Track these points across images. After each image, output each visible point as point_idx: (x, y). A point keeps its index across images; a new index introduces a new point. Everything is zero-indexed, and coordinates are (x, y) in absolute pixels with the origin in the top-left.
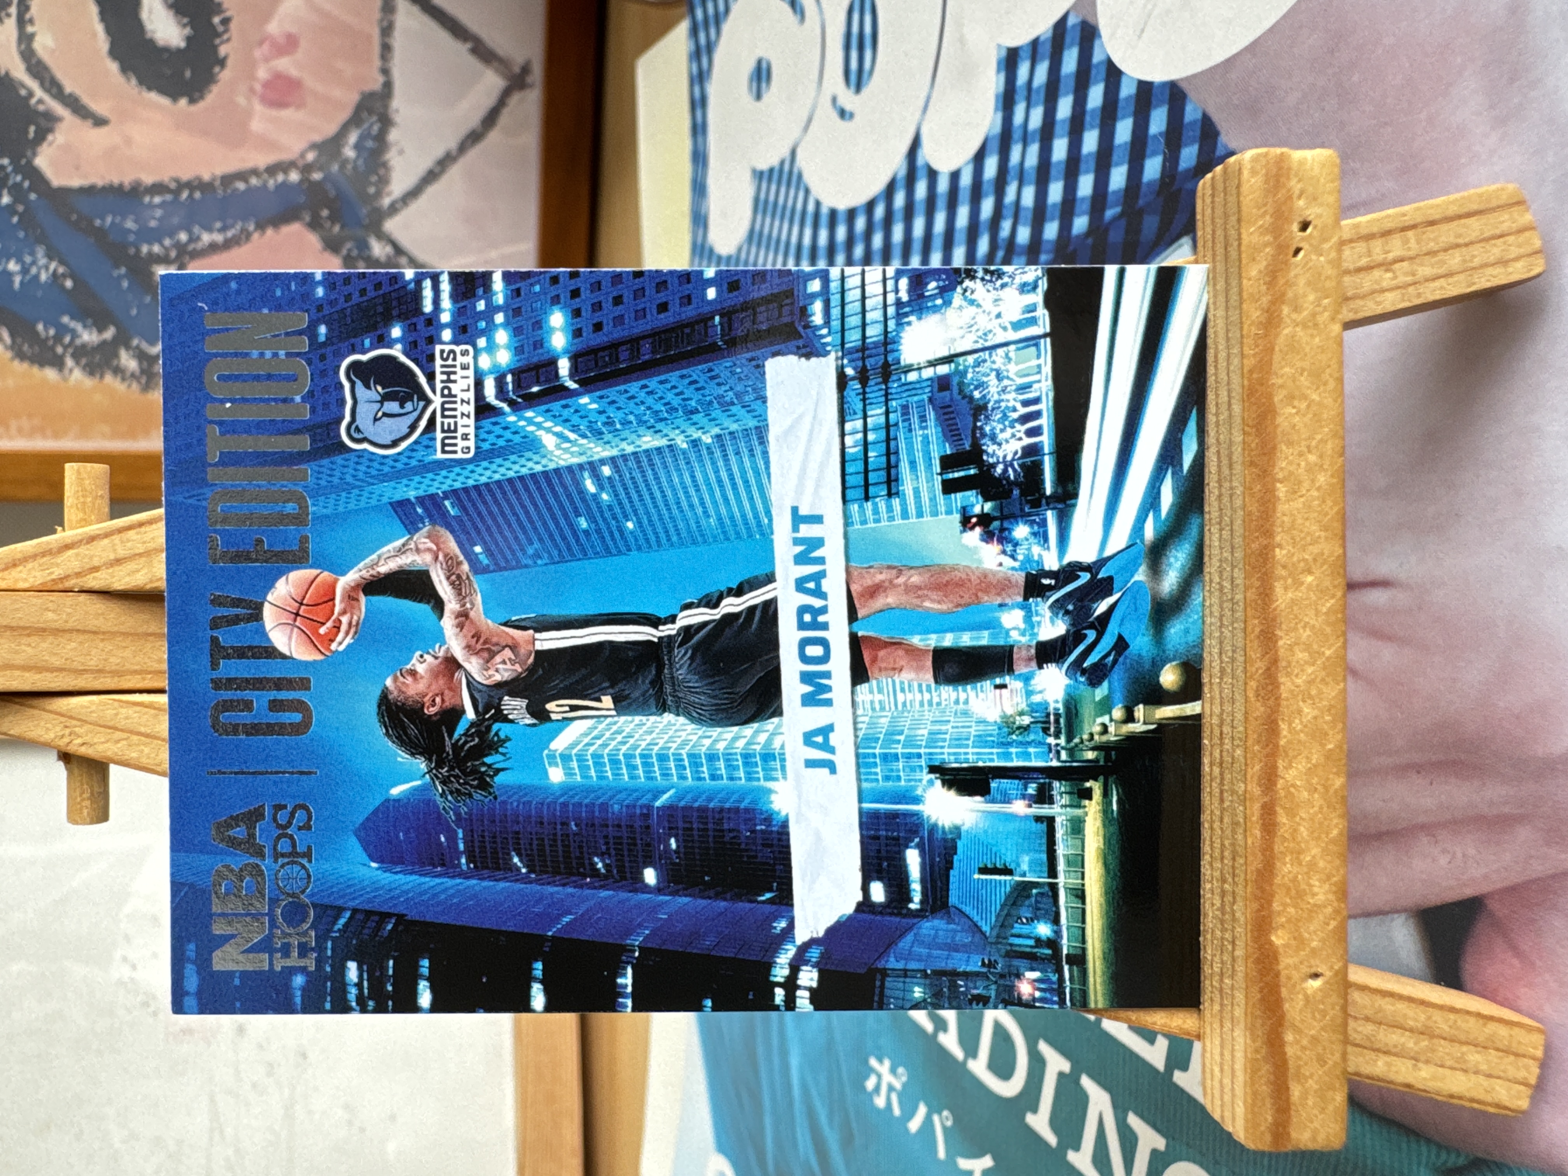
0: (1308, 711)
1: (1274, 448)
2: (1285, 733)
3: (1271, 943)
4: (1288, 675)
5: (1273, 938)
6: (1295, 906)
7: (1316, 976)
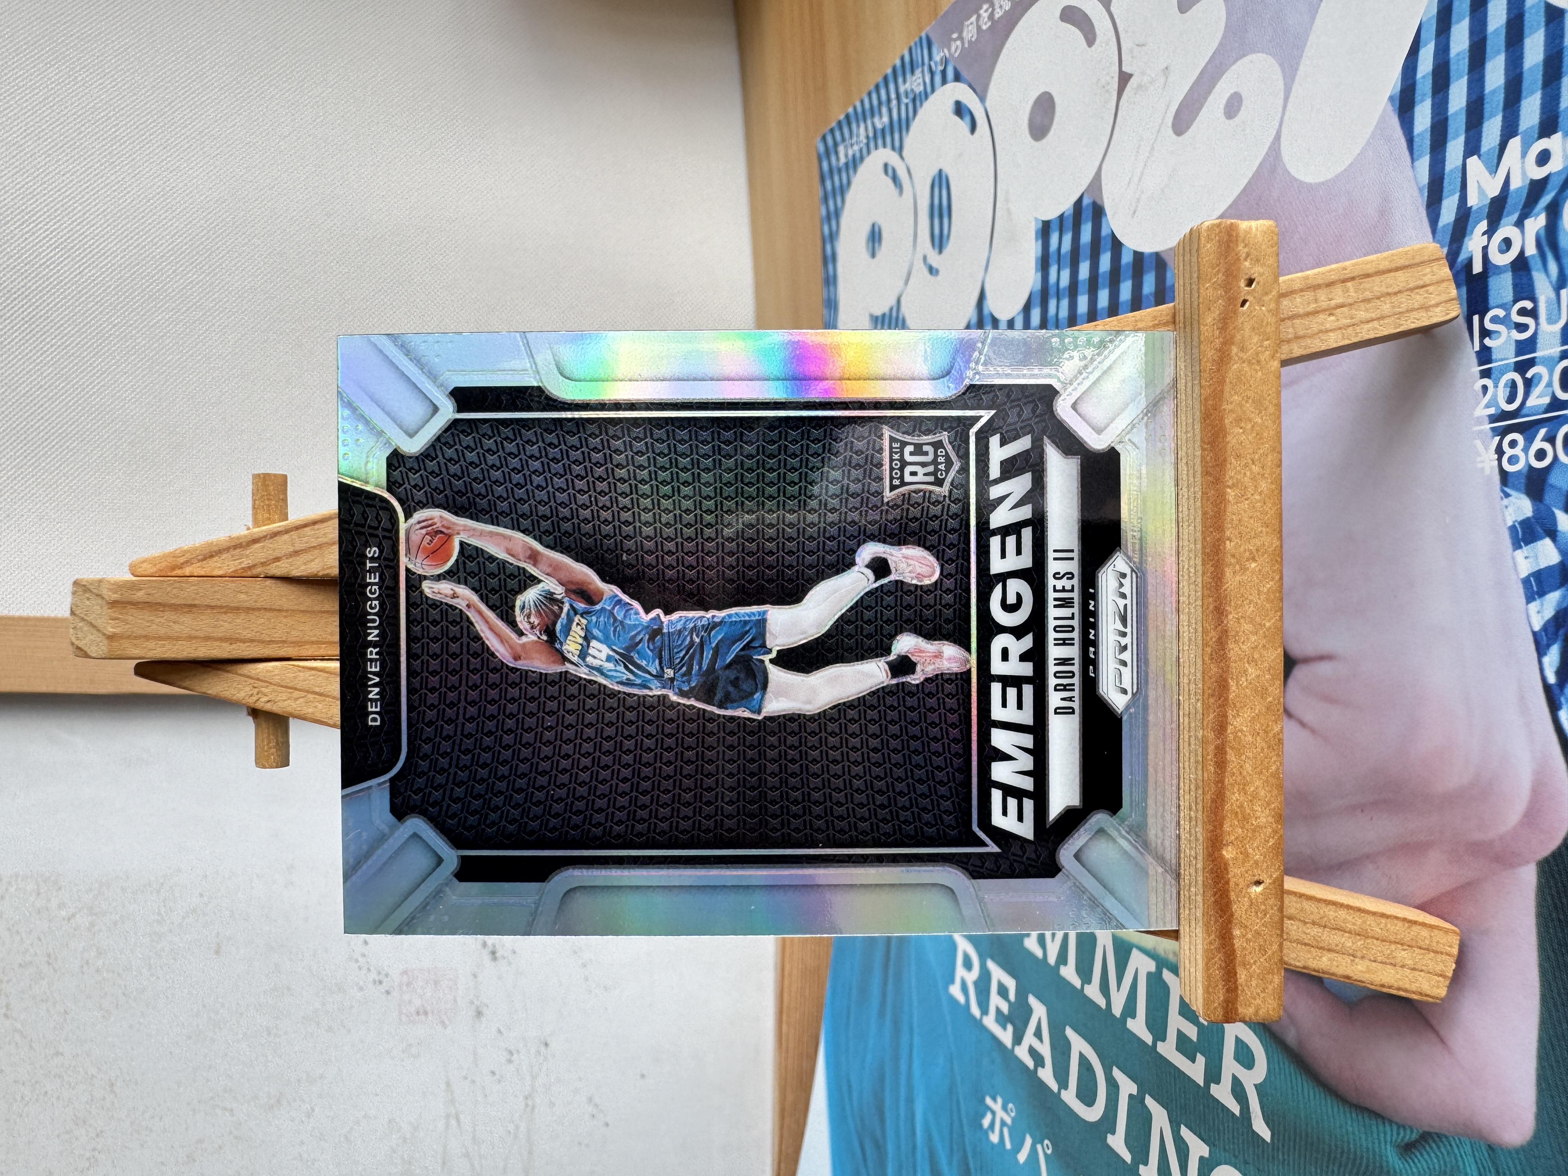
0: (1252, 671)
1: (1225, 460)
2: (1234, 688)
3: (1222, 857)
4: (1236, 642)
5: (1224, 853)
6: (1242, 828)
7: (1258, 883)
